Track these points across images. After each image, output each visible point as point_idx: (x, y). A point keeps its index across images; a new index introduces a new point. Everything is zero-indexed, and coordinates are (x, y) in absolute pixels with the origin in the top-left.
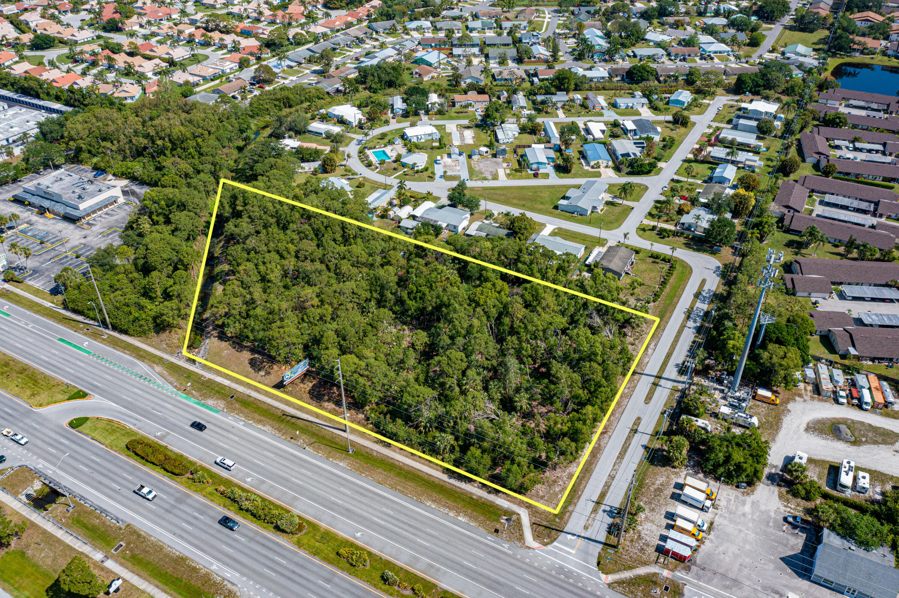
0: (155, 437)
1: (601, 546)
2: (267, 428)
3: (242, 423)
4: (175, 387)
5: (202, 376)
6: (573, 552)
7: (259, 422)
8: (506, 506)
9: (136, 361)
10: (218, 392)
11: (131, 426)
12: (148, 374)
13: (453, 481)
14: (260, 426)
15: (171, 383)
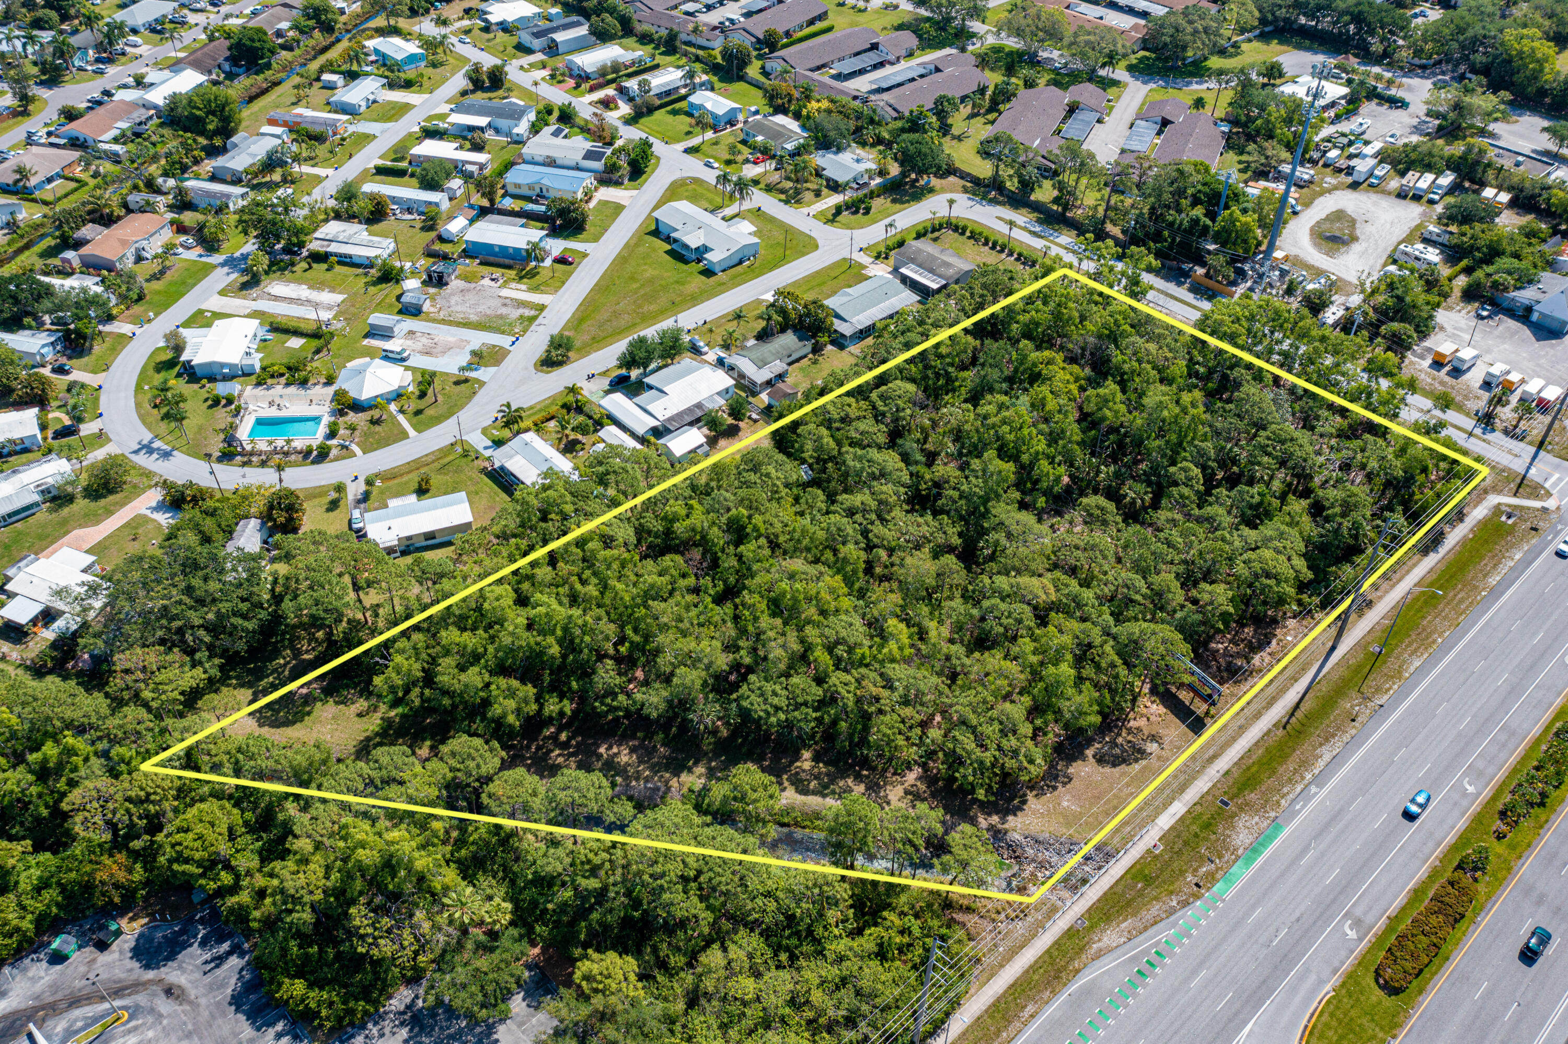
0: (1360, 940)
1: (1542, 454)
2: (1326, 753)
3: (1313, 789)
4: (1185, 904)
5: (1149, 851)
6: (1557, 476)
7: (1305, 764)
8: (1485, 512)
9: (1073, 988)
10: (1207, 826)
11: (1328, 987)
12: (1133, 959)
13: (1443, 550)
14: (1321, 764)
15: (1172, 912)
